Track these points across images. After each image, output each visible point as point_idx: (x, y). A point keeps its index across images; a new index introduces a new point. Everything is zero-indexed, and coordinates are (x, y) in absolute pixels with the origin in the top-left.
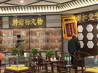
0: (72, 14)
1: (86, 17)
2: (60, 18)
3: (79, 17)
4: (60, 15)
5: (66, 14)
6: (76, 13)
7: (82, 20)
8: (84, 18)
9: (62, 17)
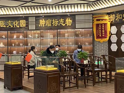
0: (105, 13)
1: (120, 16)
2: (92, 17)
3: (113, 16)
4: (91, 15)
5: (98, 14)
6: (109, 12)
7: (116, 20)
8: (118, 18)
9: (94, 16)
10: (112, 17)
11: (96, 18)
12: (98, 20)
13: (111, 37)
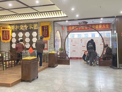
1: (18, 27)
7: (15, 29)
10: (13, 27)
11: (2, 27)
12: (3, 28)
13: (12, 40)
